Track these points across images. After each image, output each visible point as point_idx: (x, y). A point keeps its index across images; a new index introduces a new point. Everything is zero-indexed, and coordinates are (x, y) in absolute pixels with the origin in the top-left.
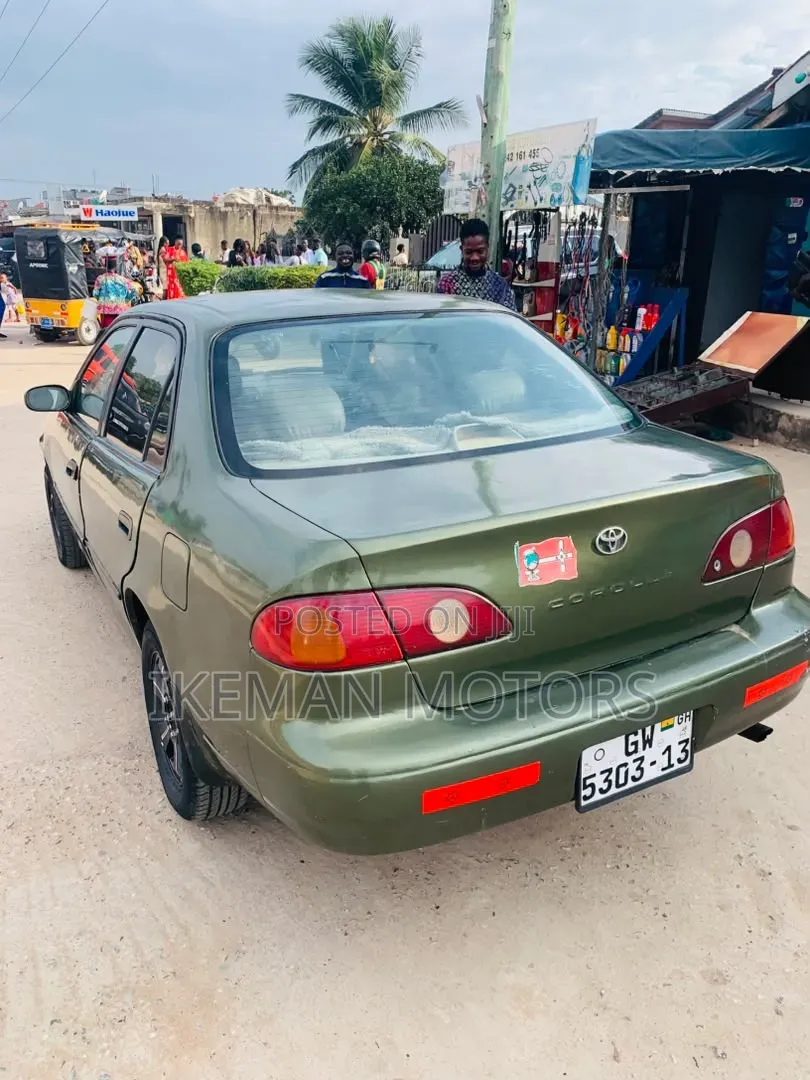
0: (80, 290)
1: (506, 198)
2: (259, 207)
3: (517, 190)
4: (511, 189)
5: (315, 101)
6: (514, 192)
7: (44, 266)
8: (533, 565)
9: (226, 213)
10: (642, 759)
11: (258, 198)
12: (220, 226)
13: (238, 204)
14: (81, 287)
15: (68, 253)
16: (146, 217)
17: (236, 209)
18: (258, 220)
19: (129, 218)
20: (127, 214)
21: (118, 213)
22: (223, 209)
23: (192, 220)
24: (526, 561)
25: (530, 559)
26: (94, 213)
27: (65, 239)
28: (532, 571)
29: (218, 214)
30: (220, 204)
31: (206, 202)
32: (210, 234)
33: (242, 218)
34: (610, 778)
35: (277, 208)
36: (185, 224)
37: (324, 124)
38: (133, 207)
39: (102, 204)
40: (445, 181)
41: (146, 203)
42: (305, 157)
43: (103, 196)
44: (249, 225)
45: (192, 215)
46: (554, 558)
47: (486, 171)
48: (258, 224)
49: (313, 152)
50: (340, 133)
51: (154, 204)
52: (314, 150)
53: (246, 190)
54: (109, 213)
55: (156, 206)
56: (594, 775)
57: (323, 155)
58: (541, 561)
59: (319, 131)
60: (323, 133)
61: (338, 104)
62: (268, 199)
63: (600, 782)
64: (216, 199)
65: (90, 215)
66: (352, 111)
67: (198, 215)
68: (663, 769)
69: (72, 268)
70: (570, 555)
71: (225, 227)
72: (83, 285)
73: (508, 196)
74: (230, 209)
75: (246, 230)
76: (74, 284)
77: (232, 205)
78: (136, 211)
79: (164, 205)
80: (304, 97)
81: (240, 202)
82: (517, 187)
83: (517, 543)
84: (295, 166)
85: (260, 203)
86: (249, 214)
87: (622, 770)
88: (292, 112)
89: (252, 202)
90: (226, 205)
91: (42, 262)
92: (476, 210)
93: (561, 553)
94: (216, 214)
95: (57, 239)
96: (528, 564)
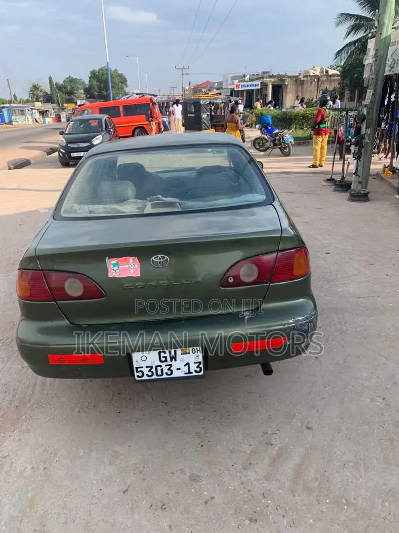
0: (207, 126)
1: (391, 67)
2: (321, 76)
3: (397, 62)
4: (394, 62)
5: (353, 16)
6: (394, 63)
7: (193, 115)
8: (116, 268)
9: (304, 81)
10: (171, 366)
11: (322, 71)
12: (300, 88)
13: (310, 76)
14: (208, 124)
15: (203, 109)
16: (264, 86)
17: (309, 78)
18: (320, 83)
19: (257, 88)
20: (255, 85)
21: (251, 86)
22: (302, 79)
23: (286, 86)
24: (112, 266)
25: (114, 265)
26: (240, 86)
27: (202, 102)
28: (115, 271)
29: (299, 82)
30: (301, 77)
31: (294, 76)
32: (294, 92)
33: (312, 83)
34: (152, 370)
35: (331, 76)
36: (283, 89)
37: (355, 28)
38: (258, 82)
39: (247, 81)
40: (366, 60)
41: (265, 79)
42: (344, 47)
43: (247, 77)
44: (315, 87)
45: (286, 83)
46: (127, 266)
47: (376, 54)
48: (319, 85)
49: (350, 44)
50: (365, 32)
51: (268, 80)
52: (350, 43)
53: (316, 68)
54: (247, 86)
55: (270, 81)
56: (142, 367)
57: (355, 45)
58: (120, 267)
59: (352, 33)
60: (354, 33)
61: (366, 16)
62: (327, 72)
63: (146, 371)
64: (300, 74)
65: (239, 88)
66: (374, 19)
67: (289, 84)
68: (185, 373)
69: (204, 116)
70: (136, 265)
71: (302, 88)
72: (208, 123)
73: (392, 66)
74: (306, 79)
75: (313, 89)
76: (204, 123)
77: (306, 76)
78: (260, 84)
79: (273, 80)
80: (347, 14)
81: (311, 74)
82: (396, 60)
83: (107, 258)
84: (338, 53)
85: (322, 74)
86: (316, 80)
87: (159, 369)
88: (338, 24)
89: (318, 74)
90: (304, 77)
91: (193, 114)
92: (369, 76)
93: (132, 264)
94: (298, 81)
95: (199, 103)
96: (114, 267)
